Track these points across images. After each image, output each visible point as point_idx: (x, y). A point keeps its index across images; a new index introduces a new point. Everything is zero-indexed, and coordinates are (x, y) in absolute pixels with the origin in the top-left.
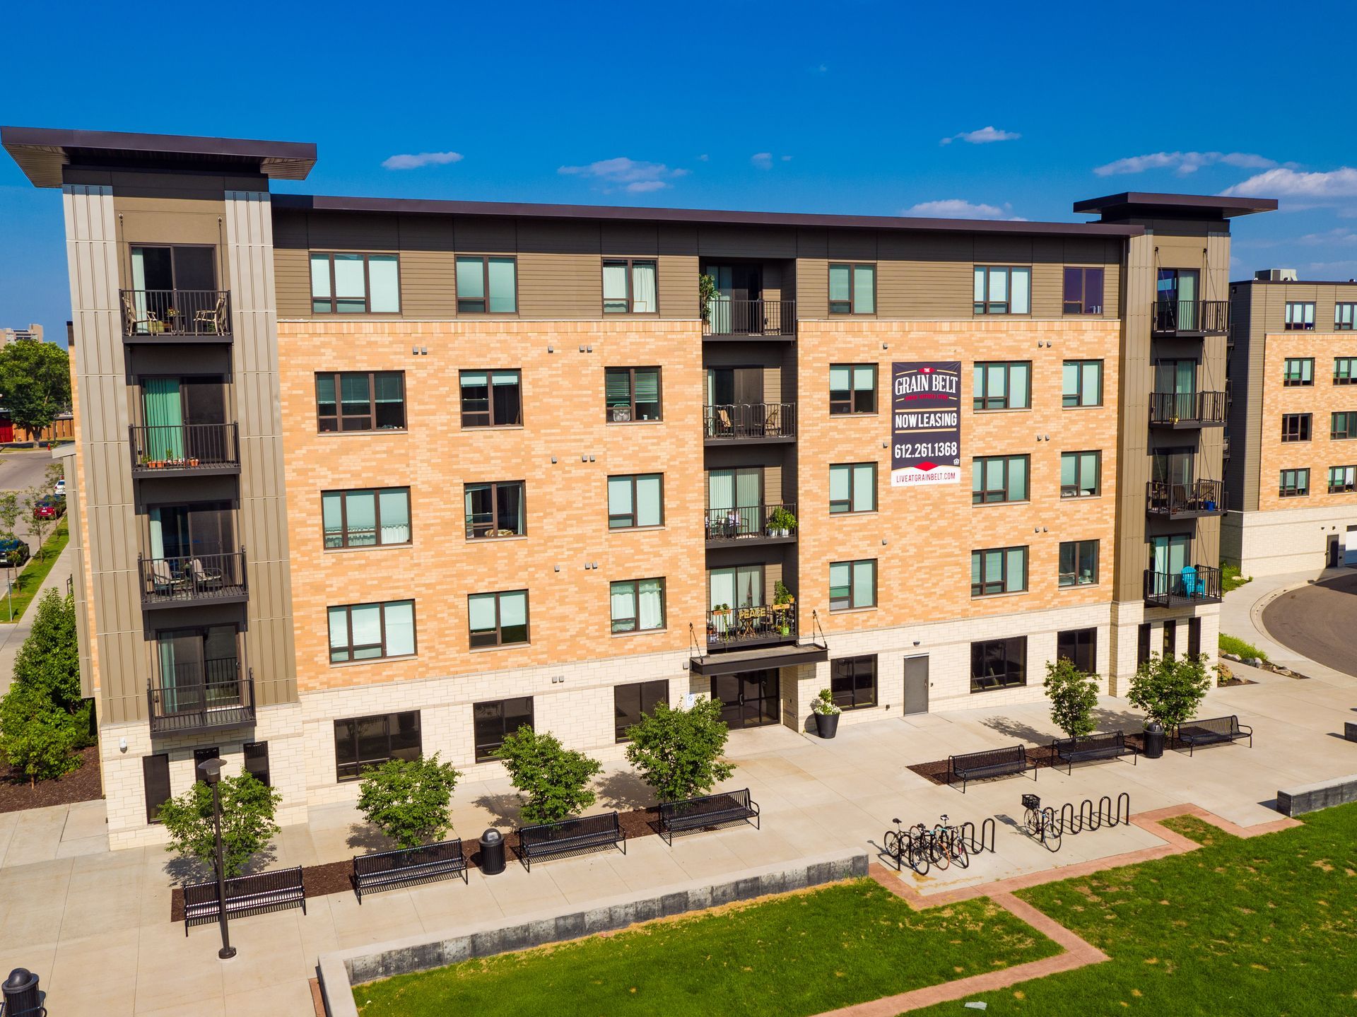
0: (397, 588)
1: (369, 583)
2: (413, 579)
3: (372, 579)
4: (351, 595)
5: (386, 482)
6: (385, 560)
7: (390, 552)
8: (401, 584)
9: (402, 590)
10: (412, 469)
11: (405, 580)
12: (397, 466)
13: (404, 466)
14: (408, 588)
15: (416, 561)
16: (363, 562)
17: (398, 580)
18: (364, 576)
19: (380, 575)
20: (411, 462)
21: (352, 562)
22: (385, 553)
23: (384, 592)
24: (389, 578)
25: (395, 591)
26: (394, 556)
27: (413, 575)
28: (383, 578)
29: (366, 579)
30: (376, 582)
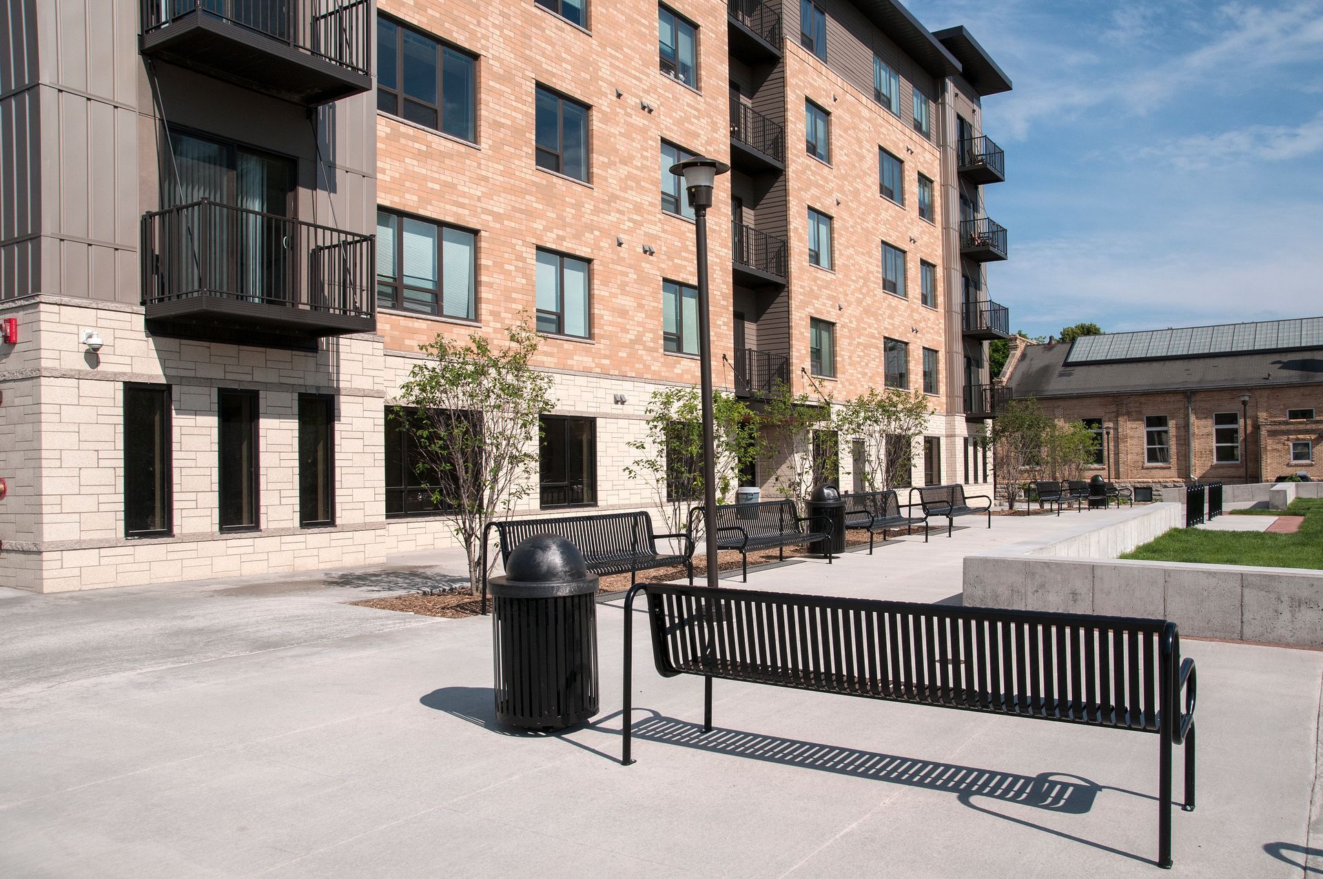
0: (462, 206)
1: (430, 185)
2: (479, 199)
3: (434, 180)
4: (407, 196)
5: (455, 35)
6: (451, 156)
7: (456, 146)
8: (466, 201)
9: (467, 212)
10: (484, 31)
11: (471, 197)
12: (467, 18)
13: (475, 22)
14: (474, 213)
15: (484, 173)
16: (424, 148)
17: (464, 194)
18: (424, 171)
19: (443, 177)
20: (483, 20)
21: (410, 143)
22: (450, 144)
23: (448, 207)
24: (452, 186)
25: (460, 211)
26: (459, 153)
27: (479, 194)
28: (446, 185)
29: (426, 178)
30: (437, 187)
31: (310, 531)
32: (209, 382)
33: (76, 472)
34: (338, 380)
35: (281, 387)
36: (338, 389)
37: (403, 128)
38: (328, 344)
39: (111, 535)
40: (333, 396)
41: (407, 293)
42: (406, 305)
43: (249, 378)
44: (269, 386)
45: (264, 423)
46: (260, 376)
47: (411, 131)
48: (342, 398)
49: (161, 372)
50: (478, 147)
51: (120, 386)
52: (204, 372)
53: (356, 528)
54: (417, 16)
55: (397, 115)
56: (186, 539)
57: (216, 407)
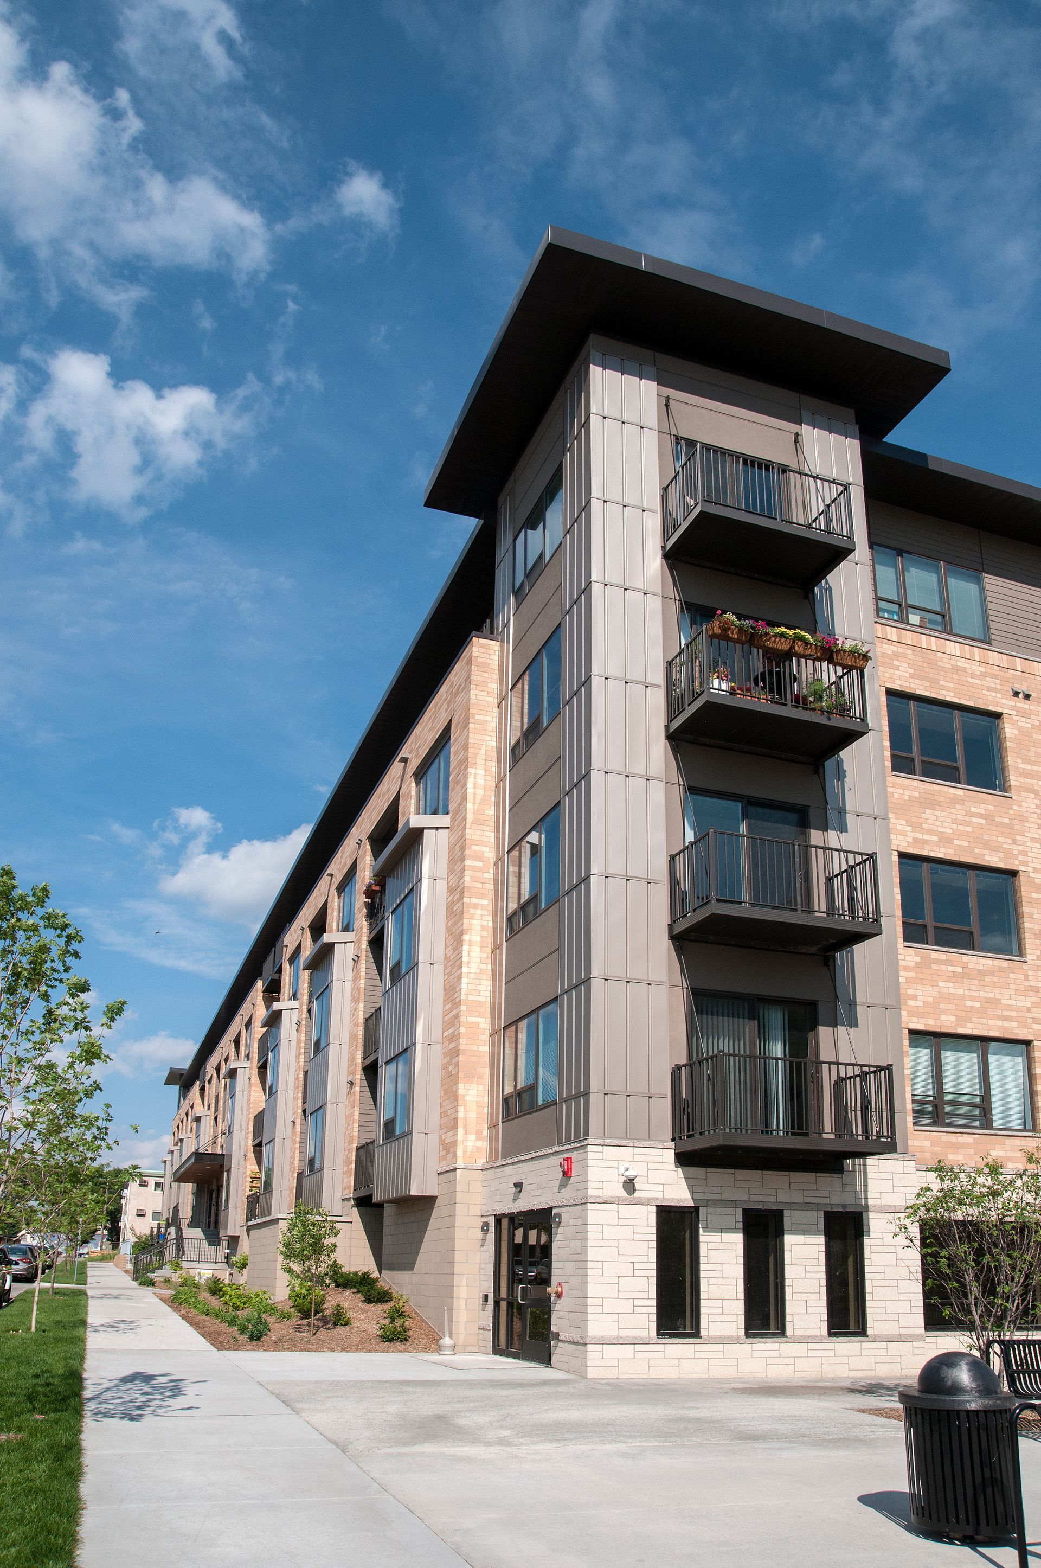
0: (1009, 1019)
1: (969, 1003)
2: (1029, 1010)
3: (972, 998)
4: (943, 1017)
5: (987, 858)
6: (991, 973)
7: (997, 962)
8: (1014, 1014)
9: (1015, 1024)
10: (1020, 848)
11: (1018, 1009)
12: (1000, 839)
13: (1010, 841)
14: (1024, 1024)
15: (1032, 984)
16: (959, 970)
17: (1009, 1008)
18: (961, 992)
19: (983, 994)
20: (1018, 837)
21: (943, 968)
22: (989, 962)
23: (991, 1022)
24: (996, 1002)
25: (1006, 1024)
26: (1001, 969)
27: (1029, 1005)
28: (988, 1001)
29: (963, 998)
30: (978, 1005)
31: (838, 1340)
32: (734, 1203)
33: (615, 1280)
34: (866, 1198)
35: (806, 1206)
36: (867, 1206)
37: (934, 955)
38: (854, 1165)
39: (644, 1333)
40: (861, 1213)
41: (948, 1109)
42: (948, 1120)
43: (773, 1199)
44: (792, 1206)
45: (788, 1239)
46: (783, 1197)
47: (943, 956)
48: (871, 1215)
49: (689, 1197)
50: (1023, 959)
51: (653, 1209)
52: (727, 1195)
53: (890, 1340)
54: (942, 850)
55: (927, 944)
56: (710, 1341)
57: (741, 1225)
